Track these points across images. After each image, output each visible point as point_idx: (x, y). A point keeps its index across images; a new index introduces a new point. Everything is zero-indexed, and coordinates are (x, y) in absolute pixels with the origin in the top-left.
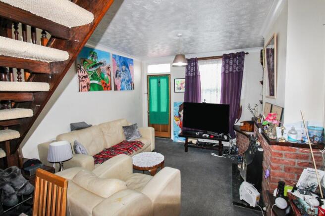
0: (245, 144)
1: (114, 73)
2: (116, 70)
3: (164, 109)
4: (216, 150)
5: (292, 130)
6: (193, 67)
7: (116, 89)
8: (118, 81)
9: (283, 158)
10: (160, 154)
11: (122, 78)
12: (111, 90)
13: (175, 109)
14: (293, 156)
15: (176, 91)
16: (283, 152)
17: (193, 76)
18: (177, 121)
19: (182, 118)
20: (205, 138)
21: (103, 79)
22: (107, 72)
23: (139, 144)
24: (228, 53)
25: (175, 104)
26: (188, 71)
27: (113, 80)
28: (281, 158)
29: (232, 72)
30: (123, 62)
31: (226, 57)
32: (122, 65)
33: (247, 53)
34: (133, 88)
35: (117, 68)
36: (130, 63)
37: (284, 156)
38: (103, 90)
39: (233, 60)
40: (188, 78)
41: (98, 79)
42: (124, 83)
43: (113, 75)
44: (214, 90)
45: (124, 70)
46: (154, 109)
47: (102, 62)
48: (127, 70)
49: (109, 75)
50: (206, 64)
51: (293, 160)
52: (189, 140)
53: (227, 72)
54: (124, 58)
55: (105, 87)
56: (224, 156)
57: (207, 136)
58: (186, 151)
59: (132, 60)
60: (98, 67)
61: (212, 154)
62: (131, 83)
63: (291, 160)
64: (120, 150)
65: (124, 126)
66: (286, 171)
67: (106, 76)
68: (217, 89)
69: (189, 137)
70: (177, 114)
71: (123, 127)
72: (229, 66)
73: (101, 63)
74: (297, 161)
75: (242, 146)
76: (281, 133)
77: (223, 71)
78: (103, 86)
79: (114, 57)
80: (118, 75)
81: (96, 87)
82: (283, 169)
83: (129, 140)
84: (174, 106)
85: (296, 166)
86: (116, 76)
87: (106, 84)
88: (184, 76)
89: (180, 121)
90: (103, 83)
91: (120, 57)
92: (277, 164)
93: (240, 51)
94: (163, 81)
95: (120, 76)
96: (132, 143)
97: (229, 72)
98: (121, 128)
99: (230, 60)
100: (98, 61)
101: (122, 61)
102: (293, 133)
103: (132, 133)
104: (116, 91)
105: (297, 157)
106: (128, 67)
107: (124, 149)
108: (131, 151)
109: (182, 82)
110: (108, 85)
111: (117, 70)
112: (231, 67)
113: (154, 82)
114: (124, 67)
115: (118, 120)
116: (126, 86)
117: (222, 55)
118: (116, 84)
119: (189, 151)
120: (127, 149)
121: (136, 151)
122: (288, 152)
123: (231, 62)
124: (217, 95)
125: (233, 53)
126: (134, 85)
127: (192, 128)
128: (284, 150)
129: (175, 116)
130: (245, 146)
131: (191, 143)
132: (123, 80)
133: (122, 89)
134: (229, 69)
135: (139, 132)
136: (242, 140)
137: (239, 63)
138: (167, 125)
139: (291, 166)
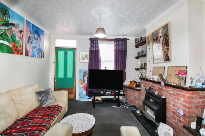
0: (134, 96)
1: (26, 38)
2: (28, 36)
3: (70, 75)
4: (116, 103)
5: (198, 80)
6: (96, 44)
7: (27, 54)
8: (29, 48)
9: (194, 100)
10: (87, 114)
11: (33, 45)
12: (22, 54)
13: (80, 75)
14: (199, 97)
15: (81, 61)
16: (194, 96)
17: (95, 50)
18: (82, 84)
19: (86, 82)
20: (109, 95)
21: (14, 41)
22: (19, 35)
23: (58, 108)
24: (118, 37)
25: (80, 71)
26: (92, 46)
27: (24, 45)
28: (192, 100)
29: (121, 50)
30: (35, 31)
31: (117, 40)
32: (34, 34)
33: (129, 39)
34: (43, 56)
35: (29, 34)
36: (42, 34)
37: (194, 99)
38: (13, 53)
39: (121, 42)
40: (91, 52)
41: (8, 40)
42: (35, 50)
43: (25, 40)
44: (109, 61)
45: (36, 38)
46: (61, 75)
47: (15, 23)
48: (39, 39)
49: (21, 39)
50: (103, 43)
51: (199, 100)
52: (96, 98)
53: (118, 50)
54: (37, 28)
55: (15, 50)
56: (122, 106)
57: (110, 93)
58: (94, 107)
59: (43, 31)
60: (10, 27)
61: (113, 106)
62: (42, 51)
63: (197, 100)
64: (38, 118)
65: (37, 91)
66: (196, 109)
67: (17, 39)
68: (111, 61)
69: (96, 96)
70: (82, 79)
71: (37, 93)
72: (119, 46)
73: (13, 25)
74: (200, 100)
75: (131, 98)
76: (191, 83)
77: (115, 49)
78: (13, 49)
79: (27, 22)
80: (30, 41)
81: (5, 49)
82: (194, 107)
83: (44, 106)
84: (80, 73)
85: (200, 104)
86: (28, 42)
87: (17, 47)
88: (88, 50)
89: (84, 85)
90: (14, 46)
91: (33, 25)
92: (191, 105)
93: (125, 37)
94: (70, 53)
95: (32, 43)
96: (50, 108)
97: (119, 50)
98: (35, 93)
99: (119, 42)
100: (11, 21)
101: (35, 29)
102: (199, 81)
103: (47, 97)
104: (27, 57)
105: (201, 98)
106: (39, 36)
107: (44, 116)
108: (53, 116)
109: (86, 55)
110: (19, 48)
111: (30, 37)
112: (120, 46)
113: (61, 54)
114: (36, 36)
115: (30, 86)
116: (36, 54)
117: (114, 39)
118: (28, 50)
119: (96, 107)
120: (48, 116)
121: (57, 116)
122: (196, 95)
123: (120, 44)
124: (111, 65)
125: (121, 38)
126: (43, 53)
127: (95, 89)
128: (194, 94)
129: (80, 81)
130: (134, 97)
131: (97, 100)
132: (34, 47)
133: (33, 56)
134: (118, 48)
135: (53, 96)
136: (131, 93)
137: (125, 45)
138: (72, 88)
139: (198, 105)
